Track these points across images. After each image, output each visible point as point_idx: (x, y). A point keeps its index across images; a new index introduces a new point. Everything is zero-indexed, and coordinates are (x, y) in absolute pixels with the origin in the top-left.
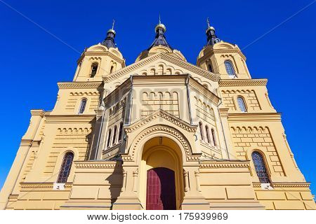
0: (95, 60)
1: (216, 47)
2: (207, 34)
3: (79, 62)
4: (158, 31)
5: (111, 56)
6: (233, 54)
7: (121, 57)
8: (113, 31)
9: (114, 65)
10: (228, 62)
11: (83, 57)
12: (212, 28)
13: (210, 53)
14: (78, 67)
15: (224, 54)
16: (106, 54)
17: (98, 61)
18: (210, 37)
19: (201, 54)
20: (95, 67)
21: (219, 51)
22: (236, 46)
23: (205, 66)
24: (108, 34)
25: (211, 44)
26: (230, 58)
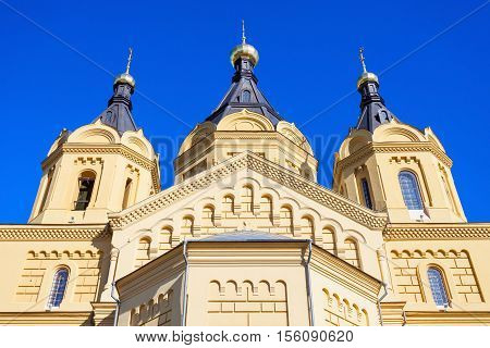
0: (88, 165)
1: (380, 134)
2: (361, 90)
3: (49, 165)
4: (238, 62)
5: (130, 154)
6: (418, 155)
7: (148, 151)
8: (129, 79)
9: (133, 176)
10: (407, 175)
11: (59, 154)
12: (371, 76)
13: (364, 151)
14: (45, 180)
15: (399, 155)
16: (116, 149)
17: (96, 167)
18: (367, 101)
19: (344, 151)
20: (87, 184)
21: (387, 147)
22: (428, 131)
23: (352, 182)
24: (116, 86)
25: (369, 128)
26: (413, 166)
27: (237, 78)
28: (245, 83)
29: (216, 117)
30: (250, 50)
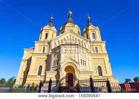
0: (47, 32)
1: (90, 27)
2: (88, 20)
3: (41, 32)
4: (69, 15)
5: (53, 30)
6: (95, 31)
7: (55, 30)
8: (52, 18)
9: (53, 34)
10: (93, 34)
11: (42, 30)
12: (89, 18)
13: (87, 30)
14: (41, 34)
15: (93, 31)
16: (51, 30)
17: (48, 32)
18: (88, 22)
19: (84, 30)
20: (47, 35)
21: (91, 29)
22: (97, 27)
23: (85, 35)
24: (50, 19)
25: (88, 26)
26: (94, 32)
27: (69, 17)
28: (70, 18)
29: (65, 24)
30: (71, 13)
